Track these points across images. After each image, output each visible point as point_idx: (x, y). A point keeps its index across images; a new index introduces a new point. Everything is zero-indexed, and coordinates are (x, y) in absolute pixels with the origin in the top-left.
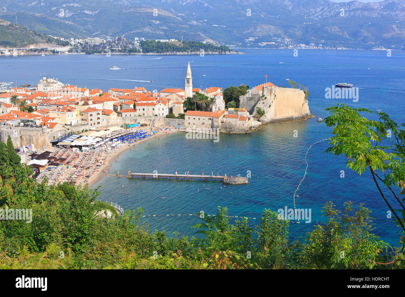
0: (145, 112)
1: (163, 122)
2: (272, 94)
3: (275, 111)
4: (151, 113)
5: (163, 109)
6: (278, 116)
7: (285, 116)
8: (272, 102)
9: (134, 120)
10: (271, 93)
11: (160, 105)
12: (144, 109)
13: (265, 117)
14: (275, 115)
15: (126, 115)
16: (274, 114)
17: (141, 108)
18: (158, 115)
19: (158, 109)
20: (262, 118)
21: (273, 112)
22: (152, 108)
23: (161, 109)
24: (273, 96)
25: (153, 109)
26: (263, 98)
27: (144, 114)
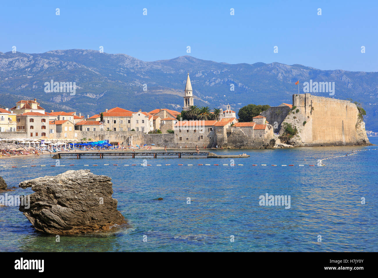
0: (117, 126)
1: (143, 140)
2: (307, 104)
3: (314, 131)
4: (126, 127)
5: (143, 121)
6: (319, 139)
7: (330, 140)
8: (308, 117)
9: (99, 135)
10: (305, 104)
11: (139, 115)
12: (115, 122)
13: (297, 138)
14: (314, 137)
15: (88, 129)
16: (311, 136)
17: (111, 120)
18: (136, 129)
19: (136, 122)
20: (293, 139)
21: (311, 132)
22: (127, 120)
23: (140, 122)
24: (308, 109)
25: (129, 122)
26: (293, 111)
27: (115, 129)
